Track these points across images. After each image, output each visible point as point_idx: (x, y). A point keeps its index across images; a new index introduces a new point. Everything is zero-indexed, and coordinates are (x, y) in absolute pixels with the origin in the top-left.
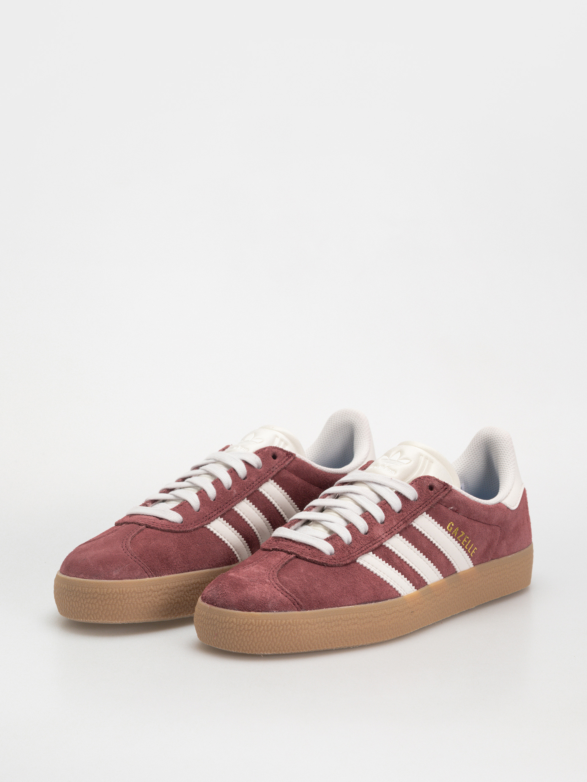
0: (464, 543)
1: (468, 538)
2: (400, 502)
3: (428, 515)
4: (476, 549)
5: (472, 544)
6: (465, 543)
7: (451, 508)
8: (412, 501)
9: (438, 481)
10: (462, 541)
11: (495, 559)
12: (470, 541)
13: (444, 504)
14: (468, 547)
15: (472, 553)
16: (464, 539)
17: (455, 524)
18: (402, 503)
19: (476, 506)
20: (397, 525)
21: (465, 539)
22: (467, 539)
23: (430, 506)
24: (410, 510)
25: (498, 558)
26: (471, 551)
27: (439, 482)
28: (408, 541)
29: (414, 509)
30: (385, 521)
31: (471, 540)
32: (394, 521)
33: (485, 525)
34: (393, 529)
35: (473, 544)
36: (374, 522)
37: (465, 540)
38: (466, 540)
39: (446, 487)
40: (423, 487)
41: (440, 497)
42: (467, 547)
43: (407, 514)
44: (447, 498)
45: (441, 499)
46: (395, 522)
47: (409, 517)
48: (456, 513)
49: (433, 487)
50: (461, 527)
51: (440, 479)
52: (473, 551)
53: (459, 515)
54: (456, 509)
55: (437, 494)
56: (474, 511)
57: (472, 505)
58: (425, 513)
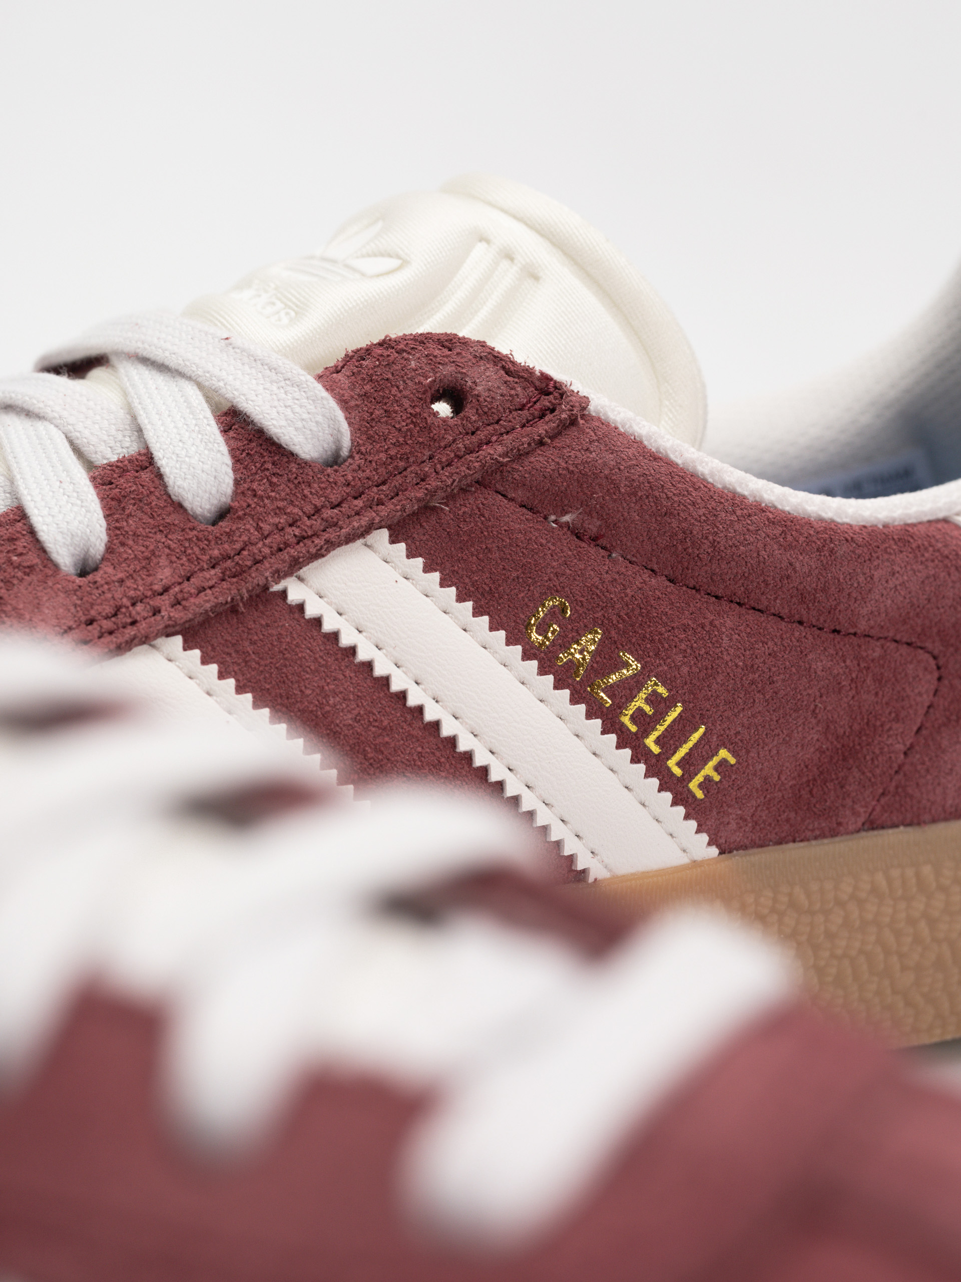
0: (633, 719)
1: (661, 690)
2: (228, 460)
3: (402, 546)
4: (732, 761)
5: (696, 729)
6: (645, 722)
7: (567, 518)
8: (304, 465)
9: (503, 368)
10: (619, 707)
11: (897, 826)
12: (679, 709)
13: (520, 494)
14: (669, 742)
15: (699, 778)
16: (632, 698)
17: (581, 610)
18: (235, 470)
19: (734, 518)
20: (177, 589)
21: (643, 695)
22: (654, 698)
23: (420, 495)
24: (280, 511)
25: (915, 821)
26: (690, 764)
27: (509, 372)
28: (231, 682)
29: (309, 509)
30: (103, 559)
31: (684, 703)
32: (163, 561)
33: (799, 631)
34: (139, 607)
35: (702, 730)
36: (32, 558)
37: (639, 702)
38: (648, 701)
39: (546, 402)
40: (394, 391)
41: (496, 451)
42: (657, 741)
43: (258, 528)
44: (538, 459)
45: (503, 465)
46: (167, 572)
47: (267, 551)
48: (593, 550)
49: (466, 398)
50: (616, 627)
51: (520, 358)
52: (709, 770)
53: (615, 562)
54: (593, 526)
55: (481, 435)
56: (713, 544)
57: (701, 512)
58: (384, 533)
